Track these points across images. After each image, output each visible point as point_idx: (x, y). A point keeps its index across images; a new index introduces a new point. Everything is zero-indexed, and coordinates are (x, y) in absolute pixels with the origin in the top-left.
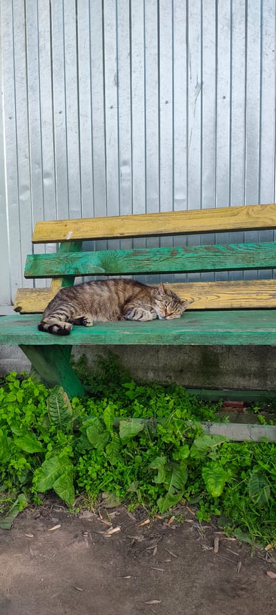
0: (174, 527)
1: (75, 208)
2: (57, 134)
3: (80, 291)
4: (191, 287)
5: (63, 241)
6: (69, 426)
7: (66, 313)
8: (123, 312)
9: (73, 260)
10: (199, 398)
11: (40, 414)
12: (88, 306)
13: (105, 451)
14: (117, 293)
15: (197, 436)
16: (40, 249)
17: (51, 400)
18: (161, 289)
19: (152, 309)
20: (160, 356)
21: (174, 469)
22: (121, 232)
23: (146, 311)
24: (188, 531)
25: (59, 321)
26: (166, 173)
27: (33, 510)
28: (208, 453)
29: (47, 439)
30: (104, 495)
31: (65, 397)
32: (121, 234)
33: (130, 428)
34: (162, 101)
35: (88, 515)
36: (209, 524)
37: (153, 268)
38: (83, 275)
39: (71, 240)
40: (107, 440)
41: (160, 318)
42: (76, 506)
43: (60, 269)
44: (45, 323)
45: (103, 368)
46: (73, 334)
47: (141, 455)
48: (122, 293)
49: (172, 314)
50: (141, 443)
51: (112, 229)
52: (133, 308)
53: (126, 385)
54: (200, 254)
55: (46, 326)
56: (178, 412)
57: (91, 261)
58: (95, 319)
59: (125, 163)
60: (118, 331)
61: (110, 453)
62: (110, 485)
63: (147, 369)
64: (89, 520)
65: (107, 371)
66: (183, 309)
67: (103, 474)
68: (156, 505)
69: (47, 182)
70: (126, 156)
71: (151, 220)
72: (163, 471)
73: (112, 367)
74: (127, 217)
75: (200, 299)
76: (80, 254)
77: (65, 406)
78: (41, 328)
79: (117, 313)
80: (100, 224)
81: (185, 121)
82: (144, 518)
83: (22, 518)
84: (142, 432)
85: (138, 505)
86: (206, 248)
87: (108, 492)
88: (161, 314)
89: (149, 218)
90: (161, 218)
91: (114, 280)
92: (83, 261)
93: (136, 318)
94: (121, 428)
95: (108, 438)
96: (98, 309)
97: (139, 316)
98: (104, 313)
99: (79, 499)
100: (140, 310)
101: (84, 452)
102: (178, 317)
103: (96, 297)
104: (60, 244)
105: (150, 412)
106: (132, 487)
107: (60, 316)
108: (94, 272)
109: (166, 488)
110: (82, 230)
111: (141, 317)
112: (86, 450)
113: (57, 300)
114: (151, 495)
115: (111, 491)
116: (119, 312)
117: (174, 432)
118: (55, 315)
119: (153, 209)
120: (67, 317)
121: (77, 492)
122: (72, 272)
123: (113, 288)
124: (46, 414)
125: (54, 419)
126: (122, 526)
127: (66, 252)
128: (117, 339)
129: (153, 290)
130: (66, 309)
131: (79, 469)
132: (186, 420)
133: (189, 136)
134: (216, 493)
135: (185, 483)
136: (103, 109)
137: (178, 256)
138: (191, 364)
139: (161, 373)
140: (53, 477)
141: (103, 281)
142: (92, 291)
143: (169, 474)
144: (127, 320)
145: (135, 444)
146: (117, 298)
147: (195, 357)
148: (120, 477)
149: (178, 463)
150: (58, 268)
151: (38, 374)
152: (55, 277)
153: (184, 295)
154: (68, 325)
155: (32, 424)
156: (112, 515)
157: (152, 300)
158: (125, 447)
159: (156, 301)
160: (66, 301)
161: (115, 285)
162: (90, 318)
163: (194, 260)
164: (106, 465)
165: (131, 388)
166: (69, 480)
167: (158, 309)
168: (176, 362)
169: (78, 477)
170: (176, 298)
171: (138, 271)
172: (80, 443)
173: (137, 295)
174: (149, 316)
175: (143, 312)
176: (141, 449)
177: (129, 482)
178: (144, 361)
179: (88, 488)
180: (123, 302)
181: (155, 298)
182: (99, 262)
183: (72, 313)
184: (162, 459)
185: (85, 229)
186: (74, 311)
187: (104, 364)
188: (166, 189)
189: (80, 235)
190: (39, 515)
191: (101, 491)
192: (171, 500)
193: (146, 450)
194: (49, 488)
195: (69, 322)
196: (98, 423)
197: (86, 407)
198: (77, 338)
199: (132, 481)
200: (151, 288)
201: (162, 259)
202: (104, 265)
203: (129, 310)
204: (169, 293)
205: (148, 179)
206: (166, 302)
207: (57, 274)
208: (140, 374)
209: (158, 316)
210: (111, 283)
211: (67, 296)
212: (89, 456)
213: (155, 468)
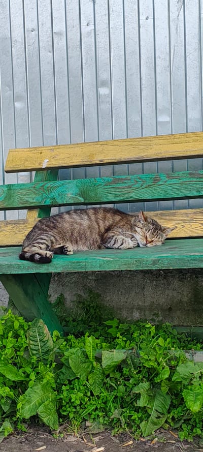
0: (156, 446)
1: (50, 133)
2: (29, 54)
3: (60, 220)
4: (174, 214)
5: (38, 170)
6: (51, 357)
7: (46, 242)
8: (103, 242)
9: (50, 190)
10: (188, 335)
11: (20, 347)
12: (68, 235)
13: (87, 380)
14: (96, 222)
15: (180, 363)
16: (11, 179)
17: (31, 333)
18: (141, 217)
19: (133, 237)
20: (146, 293)
21: (157, 395)
22: (100, 159)
23: (126, 239)
24: (170, 448)
25: (40, 249)
26: (147, 93)
27: (18, 437)
28: (191, 380)
29: (28, 370)
30: (88, 424)
31: (46, 329)
32: (100, 161)
33: (112, 358)
34: (142, 18)
35: (72, 439)
36: (190, 443)
37: (135, 196)
38: (60, 205)
39: (47, 169)
40: (90, 370)
41: (141, 246)
42: (60, 433)
43: (36, 200)
44: (26, 252)
45: (83, 308)
46: (55, 261)
47: (125, 385)
48: (102, 222)
49: (152, 241)
50: (124, 372)
51: (92, 155)
52: (113, 236)
53: (108, 323)
54: (185, 180)
55: (28, 255)
56: (161, 341)
57: (69, 191)
58: (75, 249)
59: (104, 84)
60: (98, 258)
61: (93, 383)
62: (93, 413)
63: (132, 308)
64: (74, 443)
65: (88, 311)
66: (165, 237)
67: (86, 404)
68: (139, 428)
69: (18, 105)
70: (104, 76)
71: (131, 145)
72: (146, 396)
73: (93, 307)
74: (106, 143)
75: (184, 226)
76: (58, 183)
77: (46, 339)
78: (22, 257)
79: (97, 242)
80: (78, 150)
81: (168, 38)
82: (127, 441)
83: (7, 442)
84: (124, 361)
85: (121, 431)
86: (190, 174)
87: (91, 421)
88: (142, 242)
89: (131, 143)
90: (142, 143)
91: (94, 209)
92: (60, 190)
93: (116, 246)
94: (103, 358)
95: (90, 368)
96: (78, 238)
97: (120, 243)
98: (84, 241)
99: (63, 427)
100: (120, 237)
101: (67, 382)
102: (160, 244)
103: (76, 226)
104: (34, 173)
105: (133, 345)
106: (115, 413)
107: (41, 245)
108: (72, 202)
109: (149, 411)
110: (58, 157)
111: (122, 244)
112: (69, 380)
113: (37, 230)
114: (134, 421)
115: (94, 419)
116: (99, 241)
117: (156, 359)
118: (35, 245)
119: (135, 133)
120: (48, 246)
121: (61, 420)
122: (48, 202)
123: (93, 217)
124: (27, 347)
125: (35, 352)
126: (106, 446)
127: (41, 181)
128: (98, 265)
129: (133, 219)
130: (46, 238)
131: (62, 397)
132: (169, 349)
133: (172, 54)
134: (195, 408)
135: (167, 408)
136: (78, 26)
137: (160, 183)
138: (181, 301)
139: (147, 313)
140: (37, 404)
141: (83, 210)
142: (72, 220)
143: (152, 398)
144: (108, 248)
145: (118, 375)
146: (97, 226)
147: (185, 294)
148: (103, 406)
149: (160, 384)
150: (33, 199)
151: (16, 309)
152: (30, 208)
153: (166, 223)
154: (49, 253)
155: (12, 358)
156: (96, 439)
157: (132, 228)
158: (108, 376)
159: (137, 228)
160: (46, 230)
161: (95, 214)
162: (70, 247)
163: (177, 186)
164: (89, 394)
165: (114, 326)
166: (53, 407)
167: (139, 237)
168: (163, 300)
169: (61, 407)
170: (156, 225)
171: (119, 199)
172: (62, 375)
173: (117, 223)
174: (130, 243)
175: (123, 239)
176: (125, 380)
177: (113, 409)
178: (129, 301)
179: (71, 416)
180: (103, 230)
181: (136, 225)
182: (77, 191)
183: (52, 243)
184: (146, 385)
185: (62, 156)
186: (54, 240)
187: (84, 303)
188: (148, 111)
189: (57, 162)
190: (24, 440)
191: (85, 420)
192: (155, 424)
193: (129, 380)
194: (32, 414)
195: (50, 250)
196: (80, 353)
197: (67, 340)
198: (58, 265)
199: (115, 409)
200: (132, 216)
201: (144, 186)
202: (82, 194)
203: (109, 238)
204: (149, 220)
205: (129, 101)
206: (146, 230)
207: (33, 205)
208: (125, 314)
209: (138, 244)
210: (91, 212)
211: (47, 226)
212: (72, 386)
213: (137, 392)
